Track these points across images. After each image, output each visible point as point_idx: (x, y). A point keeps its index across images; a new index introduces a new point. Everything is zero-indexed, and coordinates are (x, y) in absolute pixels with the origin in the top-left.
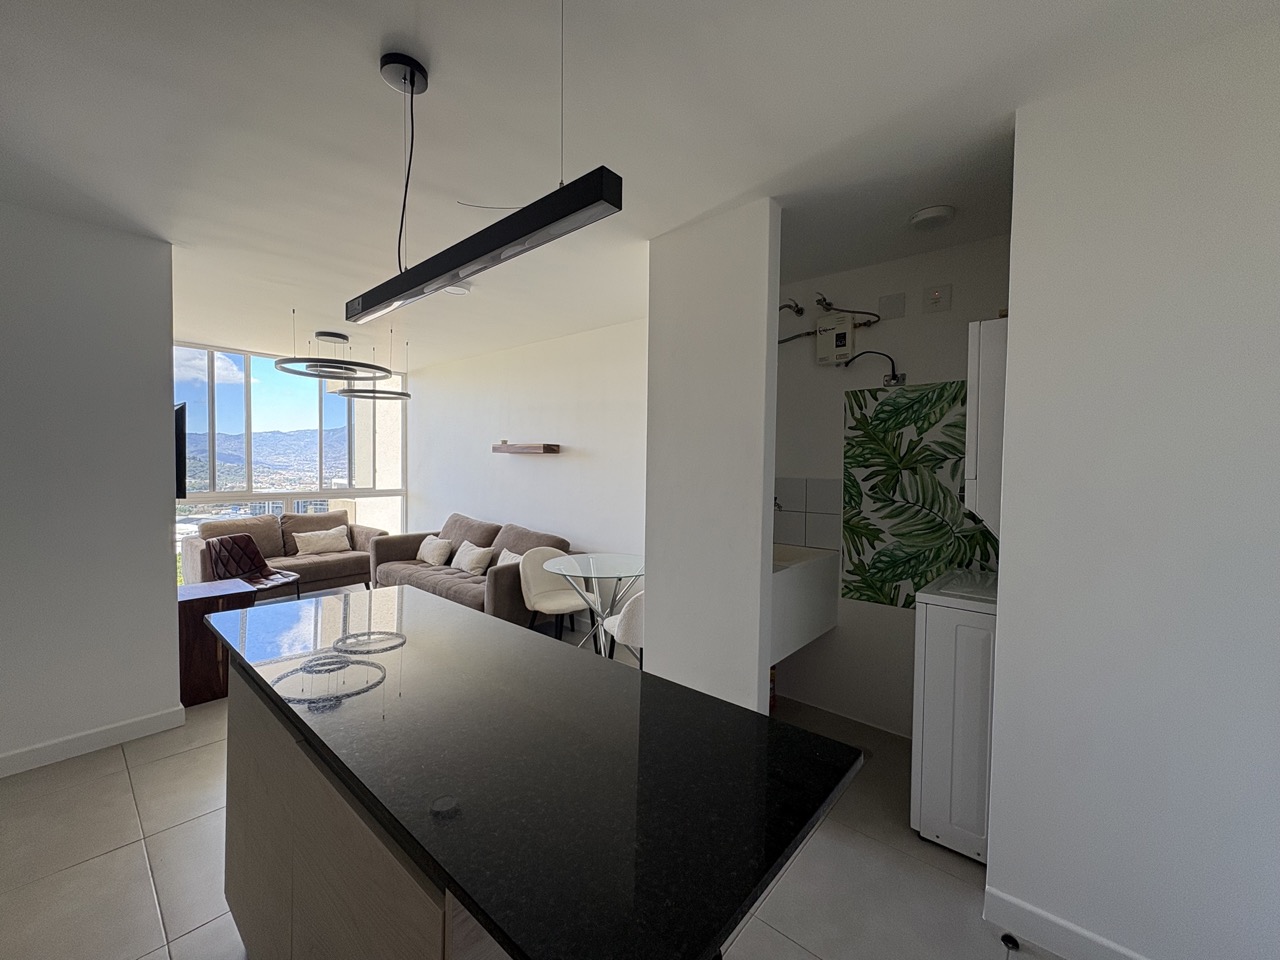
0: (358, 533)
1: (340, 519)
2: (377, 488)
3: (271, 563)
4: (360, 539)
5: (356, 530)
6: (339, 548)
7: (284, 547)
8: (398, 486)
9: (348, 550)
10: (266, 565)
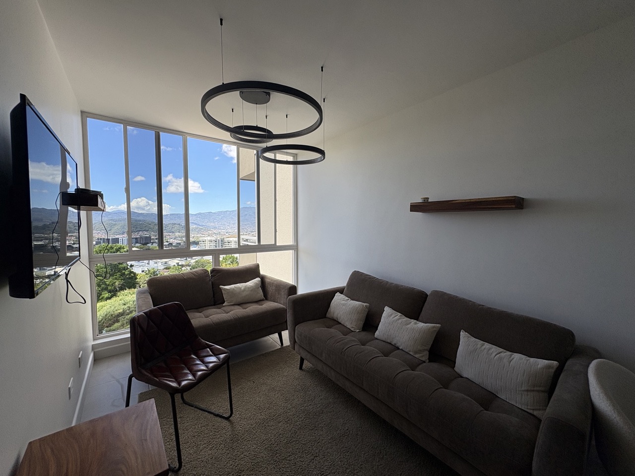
0: (268, 284)
1: (253, 272)
2: (277, 245)
4: (271, 290)
5: (267, 280)
6: (256, 300)
7: (214, 297)
8: (290, 242)
9: (263, 300)
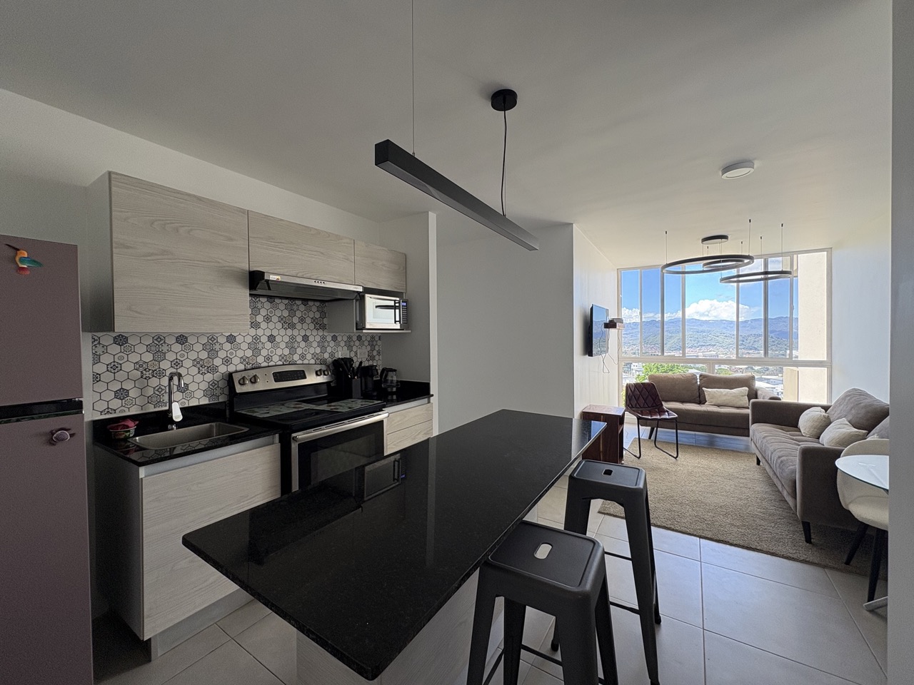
1: (747, 382)
3: (666, 405)
6: (737, 405)
7: (699, 397)
10: (662, 405)
